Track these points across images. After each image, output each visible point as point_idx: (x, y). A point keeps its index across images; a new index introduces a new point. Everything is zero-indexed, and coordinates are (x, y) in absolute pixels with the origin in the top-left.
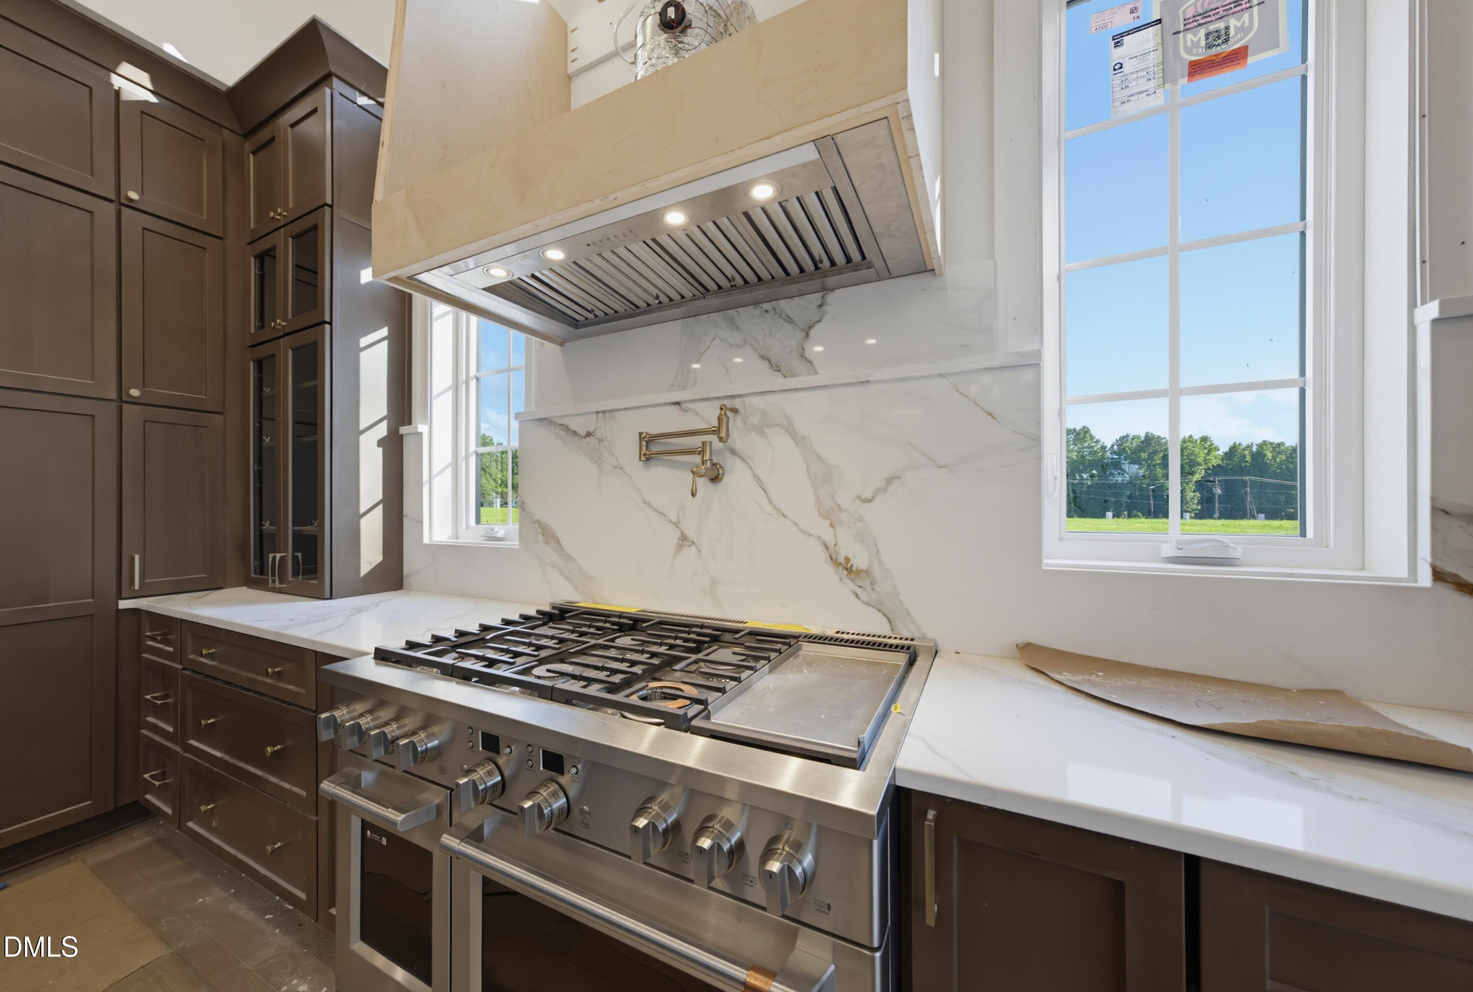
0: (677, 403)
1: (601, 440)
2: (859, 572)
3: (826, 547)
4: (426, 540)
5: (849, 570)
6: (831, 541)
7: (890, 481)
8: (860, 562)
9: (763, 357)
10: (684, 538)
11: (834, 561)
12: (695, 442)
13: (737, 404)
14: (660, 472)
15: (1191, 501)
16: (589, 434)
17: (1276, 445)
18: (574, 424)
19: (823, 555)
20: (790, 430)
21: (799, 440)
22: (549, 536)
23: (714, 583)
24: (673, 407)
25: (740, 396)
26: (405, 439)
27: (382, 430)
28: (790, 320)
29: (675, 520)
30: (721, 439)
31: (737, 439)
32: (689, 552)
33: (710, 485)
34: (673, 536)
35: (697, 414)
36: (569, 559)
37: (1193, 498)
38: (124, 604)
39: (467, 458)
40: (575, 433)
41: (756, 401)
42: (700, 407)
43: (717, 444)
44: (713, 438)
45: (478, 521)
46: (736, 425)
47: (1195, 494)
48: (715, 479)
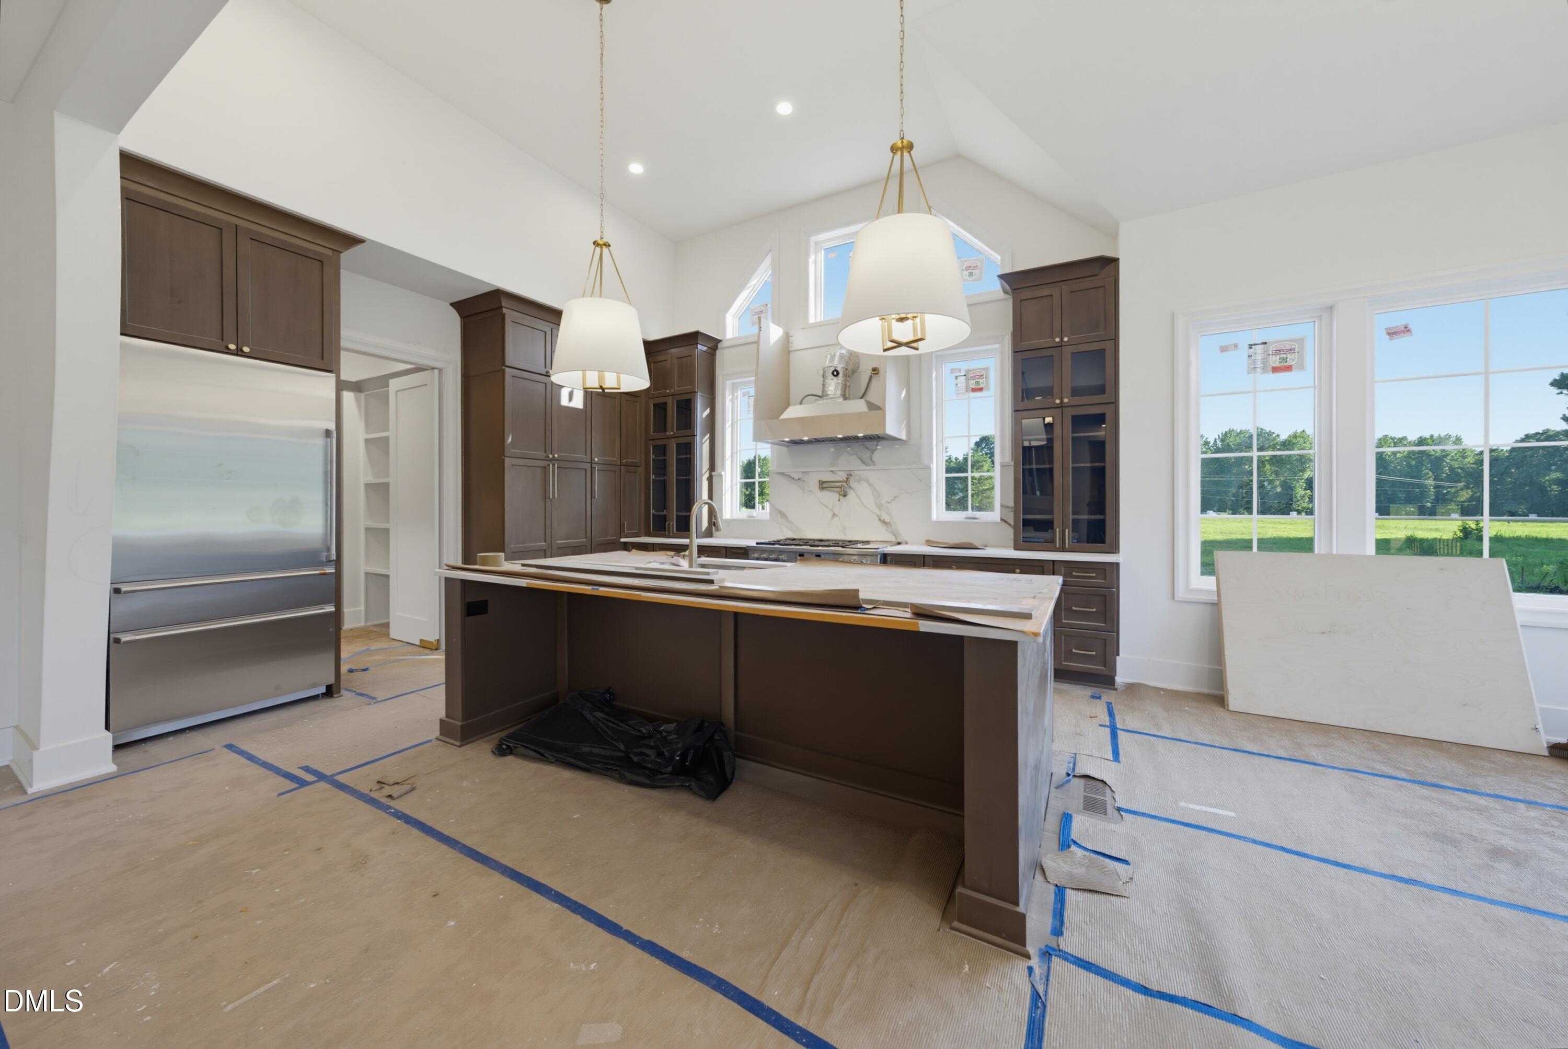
0: (832, 471)
1: (804, 481)
2: (887, 523)
3: (878, 516)
4: (724, 518)
5: (884, 522)
6: (879, 514)
7: (895, 497)
8: (887, 520)
9: (859, 459)
10: (834, 514)
11: (880, 520)
12: (839, 484)
13: (852, 473)
14: (826, 494)
15: (1302, 499)
16: (799, 479)
17: (1397, 440)
18: (793, 475)
19: (877, 519)
20: (868, 481)
21: (870, 485)
22: (782, 515)
23: (844, 528)
24: (831, 472)
25: (852, 470)
26: (714, 477)
27: (707, 475)
28: (867, 448)
29: (831, 508)
30: (847, 485)
31: (852, 484)
32: (836, 519)
33: (843, 498)
34: (831, 514)
35: (839, 475)
36: (790, 522)
37: (1304, 497)
38: (623, 540)
39: (736, 484)
40: (793, 478)
41: (858, 473)
42: (840, 473)
43: (846, 485)
44: (844, 484)
45: (740, 510)
46: (851, 479)
47: (1307, 492)
48: (845, 496)
